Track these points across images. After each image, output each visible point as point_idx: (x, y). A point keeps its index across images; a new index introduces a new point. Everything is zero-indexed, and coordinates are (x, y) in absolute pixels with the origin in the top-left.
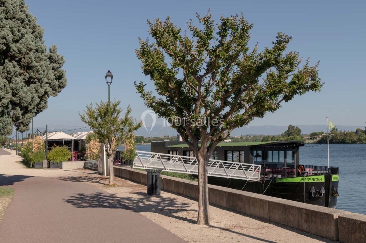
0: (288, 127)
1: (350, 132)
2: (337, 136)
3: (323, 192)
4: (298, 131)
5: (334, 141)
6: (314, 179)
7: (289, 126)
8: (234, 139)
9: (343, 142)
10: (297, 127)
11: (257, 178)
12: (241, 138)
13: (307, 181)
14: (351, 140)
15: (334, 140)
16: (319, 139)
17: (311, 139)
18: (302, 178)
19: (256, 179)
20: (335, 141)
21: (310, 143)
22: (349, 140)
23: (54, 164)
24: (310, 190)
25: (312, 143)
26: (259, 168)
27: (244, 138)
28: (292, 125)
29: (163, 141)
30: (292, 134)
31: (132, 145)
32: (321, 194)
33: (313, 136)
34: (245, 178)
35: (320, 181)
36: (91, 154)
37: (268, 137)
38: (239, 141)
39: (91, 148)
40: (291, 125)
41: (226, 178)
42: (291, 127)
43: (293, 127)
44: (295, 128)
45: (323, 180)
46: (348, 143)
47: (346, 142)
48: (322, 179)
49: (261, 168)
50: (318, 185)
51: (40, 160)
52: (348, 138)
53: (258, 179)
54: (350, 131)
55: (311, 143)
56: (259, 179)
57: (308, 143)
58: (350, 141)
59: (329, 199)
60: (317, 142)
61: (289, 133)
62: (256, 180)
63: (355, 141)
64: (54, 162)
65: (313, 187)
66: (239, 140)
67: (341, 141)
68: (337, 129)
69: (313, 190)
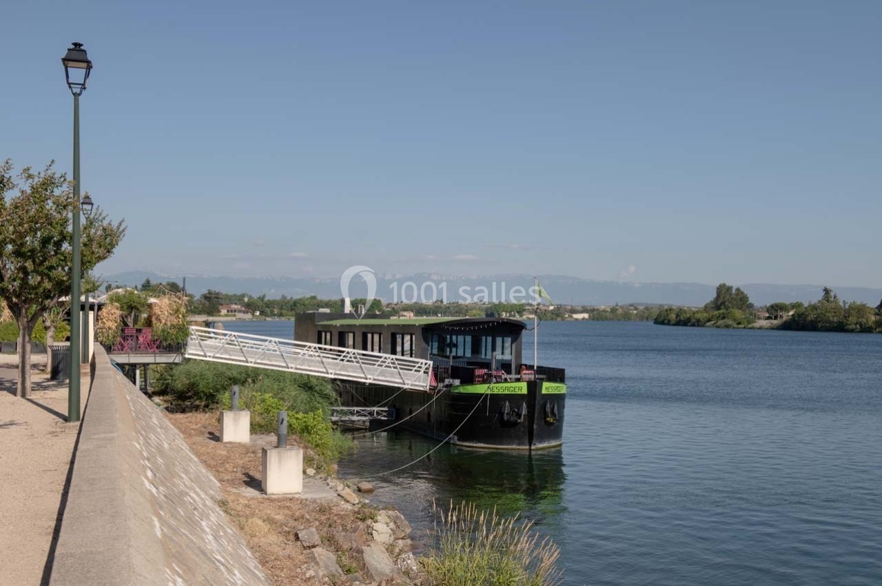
0: (718, 288)
1: (858, 306)
2: (827, 314)
3: (523, 413)
4: (741, 300)
5: (820, 325)
6: (508, 388)
7: (720, 286)
8: (595, 312)
9: (840, 328)
10: (738, 290)
11: (425, 385)
12: (613, 310)
13: (496, 392)
14: (861, 325)
15: (819, 322)
16: (788, 318)
17: (769, 318)
18: (488, 385)
19: (423, 386)
20: (822, 326)
21: (764, 329)
22: (856, 324)
23: (36, 345)
24: (501, 408)
25: (767, 329)
26: (429, 365)
27: (620, 311)
28: (727, 284)
29: (316, 311)
30: (725, 306)
31: (180, 316)
32: (519, 416)
33: (775, 310)
34: (400, 383)
35: (520, 393)
36: (104, 330)
37: (670, 310)
38: (606, 318)
39: (104, 320)
40: (724, 285)
41: (364, 383)
42: (723, 290)
43: (729, 289)
44: (734, 291)
45: (525, 391)
46: (852, 331)
47: (849, 328)
48: (522, 388)
49: (431, 365)
50: (514, 399)
51: (12, 338)
52: (852, 319)
53: (426, 387)
54: (858, 303)
55: (766, 327)
56: (428, 388)
57: (760, 328)
58: (858, 326)
59: (535, 426)
60: (780, 326)
61: (719, 303)
62: (422, 389)
63: (868, 327)
64: (37, 342)
65: (507, 403)
66: (608, 314)
67: (835, 325)
68: (834, 298)
69: (524, 410)
